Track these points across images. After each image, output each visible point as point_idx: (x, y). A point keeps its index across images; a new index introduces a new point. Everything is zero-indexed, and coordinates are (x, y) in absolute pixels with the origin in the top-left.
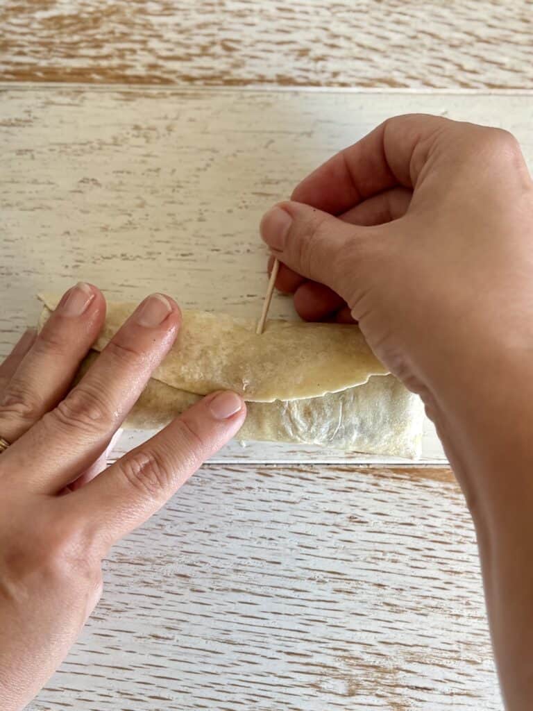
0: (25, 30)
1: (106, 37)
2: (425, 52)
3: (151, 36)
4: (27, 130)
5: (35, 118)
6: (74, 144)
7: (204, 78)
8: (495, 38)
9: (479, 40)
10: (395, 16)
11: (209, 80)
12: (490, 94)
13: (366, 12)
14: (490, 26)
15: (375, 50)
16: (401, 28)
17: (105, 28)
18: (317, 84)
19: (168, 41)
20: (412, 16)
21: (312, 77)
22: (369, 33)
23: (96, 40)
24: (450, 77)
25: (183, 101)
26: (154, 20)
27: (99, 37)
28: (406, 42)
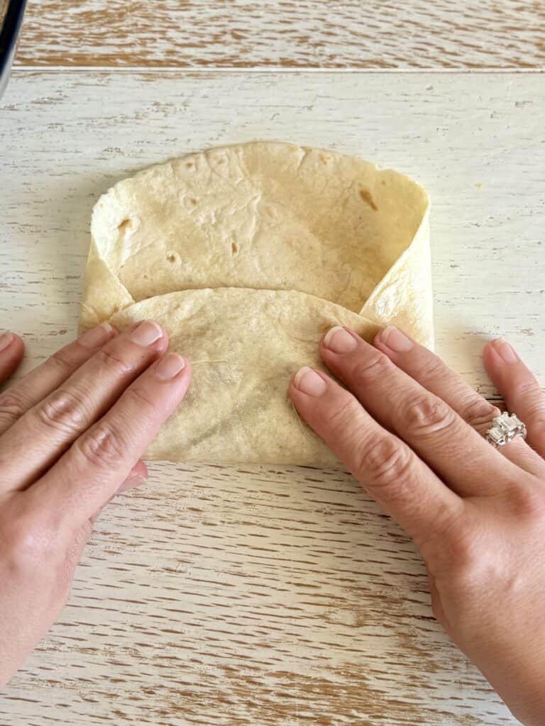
0: (59, 24)
1: (130, 29)
2: (410, 38)
3: (169, 27)
4: (58, 106)
5: (65, 96)
6: (100, 118)
7: (216, 61)
8: (472, 26)
9: (458, 28)
10: (383, 9)
11: (220, 63)
12: (469, 72)
13: (358, 6)
14: (467, 16)
15: (367, 37)
16: (389, 18)
17: (129, 21)
18: (316, 66)
19: (184, 31)
20: (398, 9)
21: (311, 59)
22: (362, 23)
23: (121, 31)
24: (434, 58)
25: (198, 81)
26: (173, 14)
27: (124, 29)
28: (394, 30)
